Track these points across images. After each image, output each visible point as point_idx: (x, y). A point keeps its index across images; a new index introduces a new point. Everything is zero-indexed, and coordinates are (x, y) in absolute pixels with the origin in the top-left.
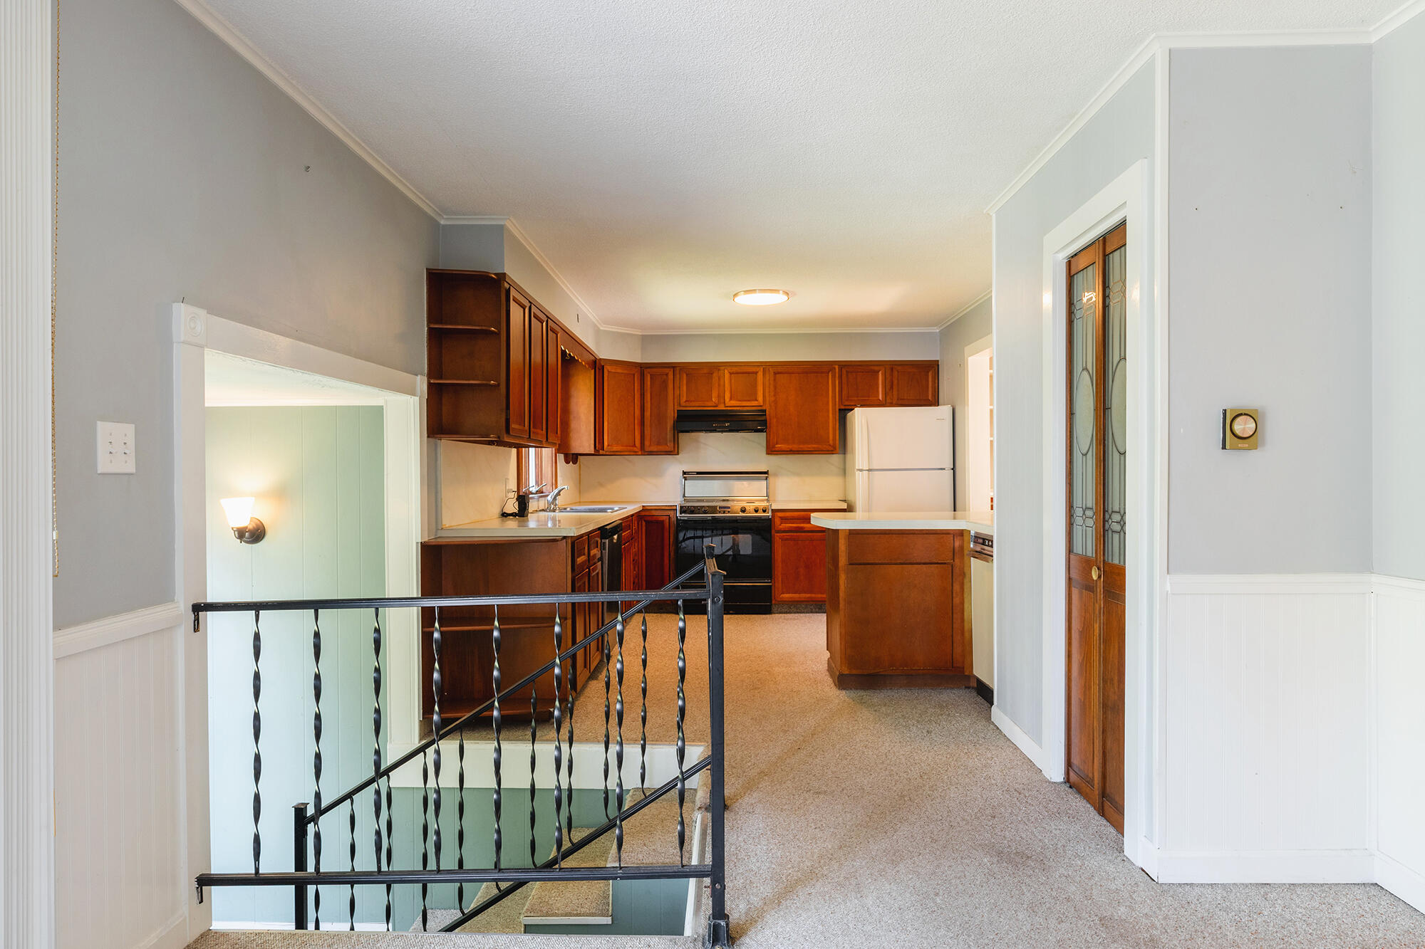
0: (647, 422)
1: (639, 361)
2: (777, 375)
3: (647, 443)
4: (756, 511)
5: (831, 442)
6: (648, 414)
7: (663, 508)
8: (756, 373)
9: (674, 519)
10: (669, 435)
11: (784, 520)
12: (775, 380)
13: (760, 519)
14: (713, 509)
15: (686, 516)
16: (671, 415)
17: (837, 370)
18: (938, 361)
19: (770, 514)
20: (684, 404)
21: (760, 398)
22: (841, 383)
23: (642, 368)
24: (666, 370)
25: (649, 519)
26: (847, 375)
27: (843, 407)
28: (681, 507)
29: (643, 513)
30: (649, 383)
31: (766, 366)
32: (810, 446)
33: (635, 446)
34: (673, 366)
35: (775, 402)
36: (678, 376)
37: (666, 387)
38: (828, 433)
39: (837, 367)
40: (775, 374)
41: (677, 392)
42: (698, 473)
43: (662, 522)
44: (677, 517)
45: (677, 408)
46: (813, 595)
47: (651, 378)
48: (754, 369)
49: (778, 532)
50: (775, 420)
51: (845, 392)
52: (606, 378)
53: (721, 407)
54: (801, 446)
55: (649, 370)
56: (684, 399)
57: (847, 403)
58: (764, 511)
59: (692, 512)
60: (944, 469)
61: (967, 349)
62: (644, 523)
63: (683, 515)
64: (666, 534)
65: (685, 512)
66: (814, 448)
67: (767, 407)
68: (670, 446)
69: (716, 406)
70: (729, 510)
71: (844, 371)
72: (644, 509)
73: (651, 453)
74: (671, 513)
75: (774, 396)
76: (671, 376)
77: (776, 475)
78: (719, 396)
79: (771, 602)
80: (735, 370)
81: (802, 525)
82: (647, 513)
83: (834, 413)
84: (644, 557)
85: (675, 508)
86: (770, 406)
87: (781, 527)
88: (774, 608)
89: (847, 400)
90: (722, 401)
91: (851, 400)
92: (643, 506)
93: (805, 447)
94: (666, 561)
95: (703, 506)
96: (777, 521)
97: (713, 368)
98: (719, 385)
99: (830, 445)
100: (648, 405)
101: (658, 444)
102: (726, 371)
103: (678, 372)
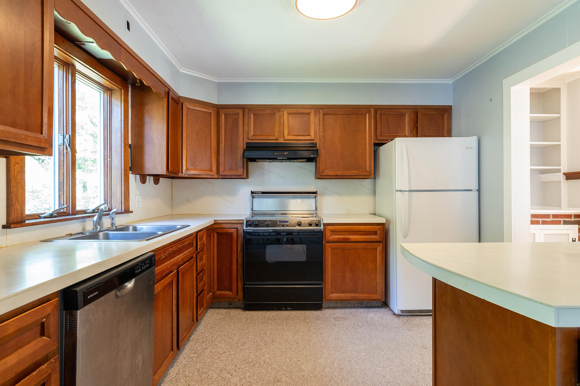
0: (222, 152)
1: (216, 102)
2: (325, 116)
3: (221, 168)
4: (310, 225)
5: (368, 169)
6: (222, 146)
7: (232, 222)
8: (309, 114)
9: (241, 231)
10: (240, 163)
11: (333, 232)
12: (323, 119)
13: (313, 231)
14: (274, 223)
15: (251, 229)
16: (241, 146)
17: (373, 112)
18: (451, 106)
19: (322, 227)
20: (251, 138)
21: (312, 134)
22: (376, 122)
23: (218, 109)
24: (237, 111)
25: (220, 231)
26: (381, 117)
27: (377, 142)
28: (247, 221)
29: (216, 226)
30: (223, 121)
31: (317, 108)
32: (351, 172)
33: (211, 170)
34: (243, 108)
35: (324, 136)
36: (247, 115)
37: (237, 124)
38: (366, 162)
39: (372, 110)
40: (324, 114)
41: (246, 128)
42: (263, 193)
43: (231, 234)
44: (244, 230)
45: (246, 141)
46: (357, 295)
47: (225, 117)
48: (307, 111)
49: (328, 242)
50: (324, 151)
51: (378, 130)
52: (184, 113)
53: (281, 141)
54: (344, 172)
55: (223, 110)
56: (252, 134)
57: (380, 138)
58: (317, 225)
59: (256, 226)
60: (471, 190)
61: (505, 81)
62: (216, 235)
63: (248, 228)
64: (234, 244)
65: (250, 225)
66: (354, 173)
67: (317, 141)
68: (240, 171)
69: (277, 140)
70: (288, 224)
71: (378, 113)
72: (216, 223)
73: (225, 177)
74: (239, 226)
75: (323, 132)
76: (241, 116)
77: (322, 194)
78: (279, 131)
79: (322, 302)
80: (292, 110)
81: (348, 237)
82: (219, 226)
83: (370, 147)
84: (216, 263)
85: (242, 222)
86: (320, 140)
87: (330, 238)
88: (324, 305)
89: (381, 136)
90: (282, 136)
91: (384, 136)
92: (215, 220)
93: (347, 173)
94: (234, 267)
95: (266, 221)
96: (328, 233)
97: (275, 109)
98: (280, 123)
99: (367, 171)
100: (223, 138)
101: (231, 169)
102: (285, 111)
103: (247, 112)
